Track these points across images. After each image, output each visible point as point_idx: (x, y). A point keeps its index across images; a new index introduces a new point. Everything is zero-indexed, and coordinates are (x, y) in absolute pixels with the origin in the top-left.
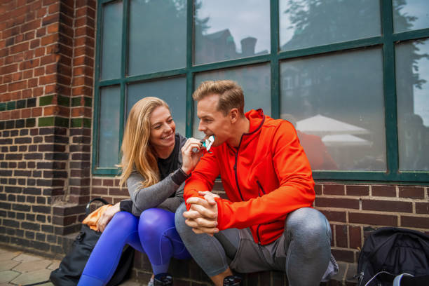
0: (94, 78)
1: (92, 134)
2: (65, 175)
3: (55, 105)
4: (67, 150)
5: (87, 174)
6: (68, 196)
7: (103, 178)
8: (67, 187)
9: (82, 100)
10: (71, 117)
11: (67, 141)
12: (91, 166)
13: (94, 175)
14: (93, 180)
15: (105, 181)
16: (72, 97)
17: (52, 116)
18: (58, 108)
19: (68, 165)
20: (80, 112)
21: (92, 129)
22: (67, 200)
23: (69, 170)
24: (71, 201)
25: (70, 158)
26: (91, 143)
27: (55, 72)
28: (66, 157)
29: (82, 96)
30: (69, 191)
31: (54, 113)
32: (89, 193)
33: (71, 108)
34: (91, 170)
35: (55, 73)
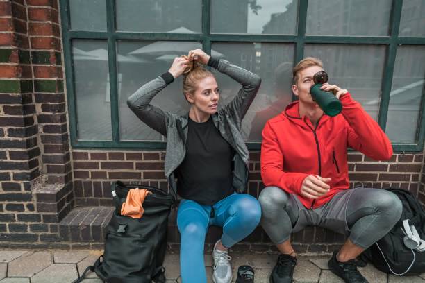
0: (60, 25)
1: (66, 99)
2: (37, 152)
3: (17, 64)
4: (36, 122)
5: (66, 148)
6: (45, 176)
7: (90, 151)
8: (42, 166)
9: (53, 57)
10: (33, 78)
11: (33, 110)
12: (69, 138)
13: (74, 148)
14: (74, 153)
15: (92, 154)
16: (31, 50)
17: (15, 79)
18: (20, 69)
19: (39, 141)
20: (51, 72)
21: (65, 92)
22: (44, 180)
23: (41, 146)
24: (51, 181)
25: (41, 130)
26: (67, 110)
27: (8, 14)
28: (35, 130)
29: (52, 50)
30: (45, 170)
31: (17, 76)
32: (70, 169)
33: (32, 65)
34: (69, 143)
35: (10, 17)
